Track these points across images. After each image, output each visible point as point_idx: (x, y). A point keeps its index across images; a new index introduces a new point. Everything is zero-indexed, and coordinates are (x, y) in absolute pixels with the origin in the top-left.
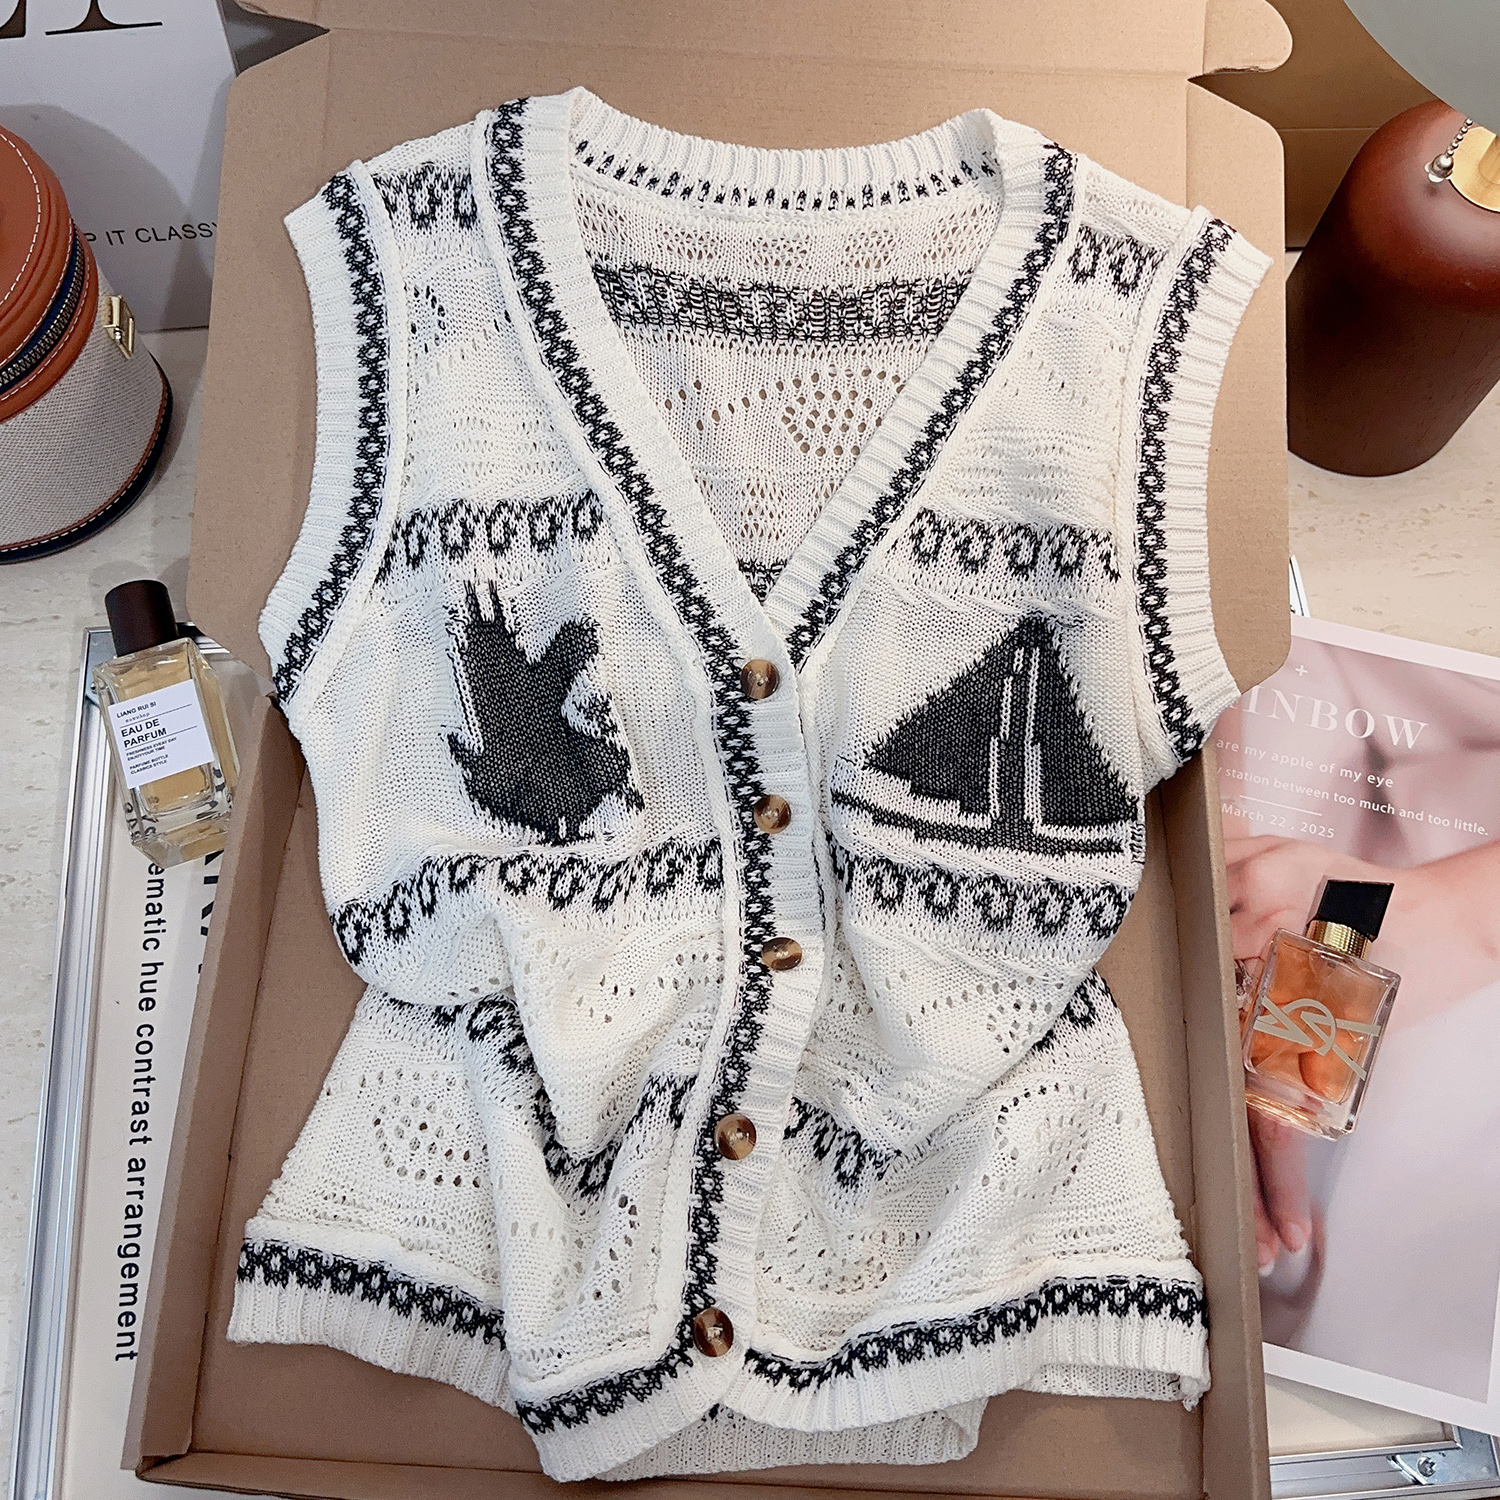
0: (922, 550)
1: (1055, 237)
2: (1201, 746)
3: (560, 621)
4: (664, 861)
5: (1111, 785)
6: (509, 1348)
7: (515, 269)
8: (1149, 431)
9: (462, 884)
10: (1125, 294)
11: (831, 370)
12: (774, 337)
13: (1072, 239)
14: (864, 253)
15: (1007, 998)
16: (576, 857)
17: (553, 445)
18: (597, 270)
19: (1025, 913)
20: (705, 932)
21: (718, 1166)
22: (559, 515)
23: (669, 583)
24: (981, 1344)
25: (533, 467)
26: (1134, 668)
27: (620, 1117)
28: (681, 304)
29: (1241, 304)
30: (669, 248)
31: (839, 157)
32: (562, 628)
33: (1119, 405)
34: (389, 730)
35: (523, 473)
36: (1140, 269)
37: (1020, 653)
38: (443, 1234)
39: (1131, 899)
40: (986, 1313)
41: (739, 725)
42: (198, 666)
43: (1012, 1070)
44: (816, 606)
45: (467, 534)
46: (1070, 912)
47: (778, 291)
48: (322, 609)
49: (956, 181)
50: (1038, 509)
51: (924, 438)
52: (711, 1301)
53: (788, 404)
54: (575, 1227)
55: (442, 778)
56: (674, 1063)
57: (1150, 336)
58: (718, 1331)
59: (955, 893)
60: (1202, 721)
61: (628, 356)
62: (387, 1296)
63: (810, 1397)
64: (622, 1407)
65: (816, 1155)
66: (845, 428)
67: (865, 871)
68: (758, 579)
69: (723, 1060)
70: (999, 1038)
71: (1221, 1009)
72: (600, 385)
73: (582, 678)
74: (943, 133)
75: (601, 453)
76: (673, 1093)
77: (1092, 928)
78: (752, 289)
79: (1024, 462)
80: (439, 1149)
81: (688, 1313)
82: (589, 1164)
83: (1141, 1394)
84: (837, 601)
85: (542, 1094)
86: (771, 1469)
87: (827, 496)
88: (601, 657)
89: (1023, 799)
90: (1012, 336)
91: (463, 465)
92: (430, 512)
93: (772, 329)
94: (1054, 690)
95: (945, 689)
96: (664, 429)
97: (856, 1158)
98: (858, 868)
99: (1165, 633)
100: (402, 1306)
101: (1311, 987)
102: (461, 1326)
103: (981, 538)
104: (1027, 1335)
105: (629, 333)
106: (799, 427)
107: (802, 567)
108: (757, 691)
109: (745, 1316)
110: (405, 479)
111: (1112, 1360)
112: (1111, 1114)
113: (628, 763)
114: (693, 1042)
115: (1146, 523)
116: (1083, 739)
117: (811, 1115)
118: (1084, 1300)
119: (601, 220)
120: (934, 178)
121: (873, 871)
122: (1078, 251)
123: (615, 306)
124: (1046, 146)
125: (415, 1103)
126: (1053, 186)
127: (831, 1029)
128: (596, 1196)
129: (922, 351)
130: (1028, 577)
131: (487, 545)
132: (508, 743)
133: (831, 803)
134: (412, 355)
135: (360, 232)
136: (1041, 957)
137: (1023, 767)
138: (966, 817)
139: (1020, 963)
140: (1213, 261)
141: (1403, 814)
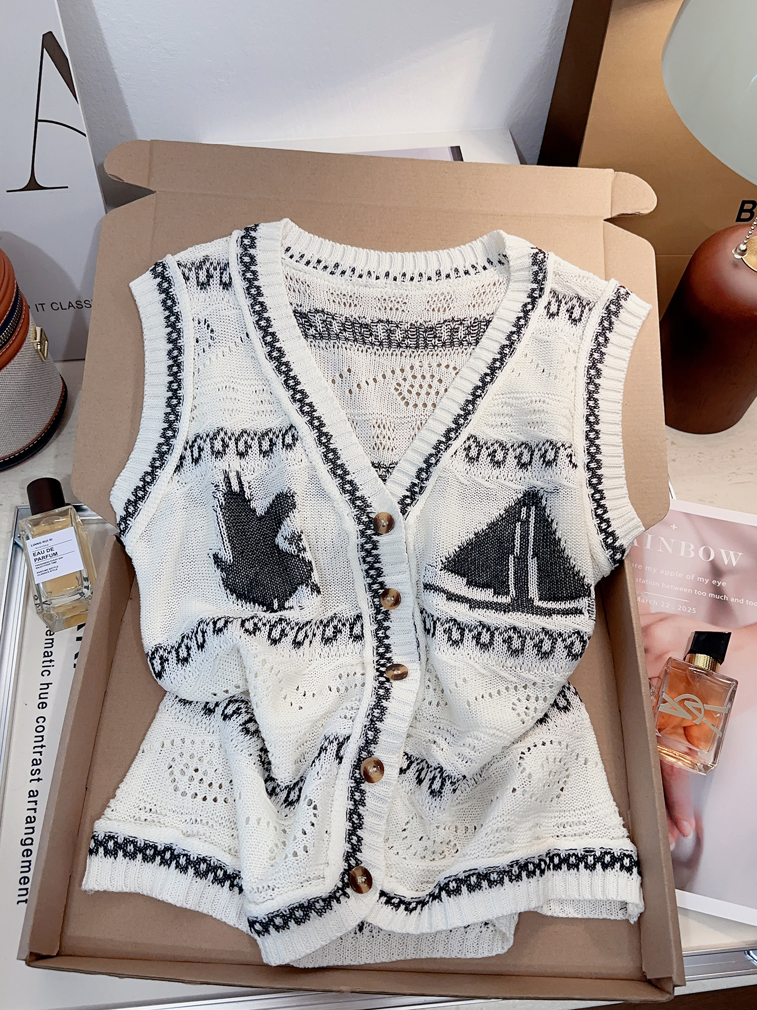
0: (470, 456)
1: (537, 295)
2: (624, 558)
3: (275, 493)
4: (331, 626)
5: (576, 578)
6: (244, 891)
7: (252, 310)
8: (590, 393)
9: (220, 630)
10: (575, 324)
11: (420, 364)
12: (390, 347)
13: (546, 297)
14: (437, 304)
15: (522, 694)
16: (283, 617)
17: (271, 401)
18: (296, 312)
19: (531, 647)
20: (354, 662)
21: (363, 786)
22: (274, 438)
23: (334, 473)
24: (514, 882)
25: (261, 413)
26: (586, 516)
27: (307, 761)
28: (340, 329)
29: (636, 329)
31: (423, 257)
32: (276, 497)
33: (574, 380)
34: (180, 553)
35: (255, 416)
36: (582, 312)
37: (524, 510)
38: (206, 828)
39: (589, 638)
40: (517, 864)
41: (373, 549)
43: (525, 735)
44: (414, 485)
45: (225, 446)
46: (556, 646)
47: (392, 323)
48: (145, 486)
49: (485, 268)
50: (532, 433)
51: (470, 398)
52: (359, 862)
53: (398, 382)
54: (282, 822)
55: (209, 579)
56: (339, 729)
57: (589, 344)
58: (364, 879)
59: (492, 636)
60: (624, 543)
61: (312, 356)
62: (174, 862)
63: (417, 915)
64: (309, 920)
65: (417, 783)
66: (428, 394)
67: (442, 626)
68: (382, 472)
69: (365, 726)
70: (519, 715)
71: (642, 696)
72: (297, 370)
73: (287, 522)
74: (478, 245)
75: (298, 405)
76: (338, 744)
77: (568, 655)
78: (378, 322)
79: (524, 409)
80: (205, 782)
81: (347, 868)
82: (290, 789)
83: (605, 916)
84: (425, 482)
85: (264, 750)
86: (394, 962)
87: (419, 429)
88: (297, 510)
89: (528, 588)
90: (516, 345)
91: (223, 410)
92: (205, 435)
93: (389, 342)
94: (543, 528)
95: (484, 529)
96: (331, 394)
97: (440, 781)
98: (438, 624)
99: (602, 498)
100: (182, 868)
101: (689, 688)
102: (216, 880)
103: (502, 450)
104: (540, 878)
105: (312, 344)
106: (403, 393)
107: (406, 465)
108: (382, 529)
109: (379, 872)
110: (192, 418)
111: (588, 896)
113: (312, 570)
114: (349, 717)
115: (590, 441)
116: (560, 553)
117: (414, 762)
118: (570, 862)
119: (298, 286)
120: (473, 266)
121: (447, 626)
122: (549, 303)
123: (305, 331)
124: (532, 248)
125: (192, 756)
126: (536, 268)
127: (425, 715)
128: (293, 807)
129: (469, 354)
130: (527, 469)
131: (236, 452)
132: (246, 558)
133: (423, 590)
134: (197, 354)
135: (170, 290)
136: (540, 671)
137: (528, 571)
138: (497, 597)
139: (529, 674)
140: (621, 306)
141: (732, 600)
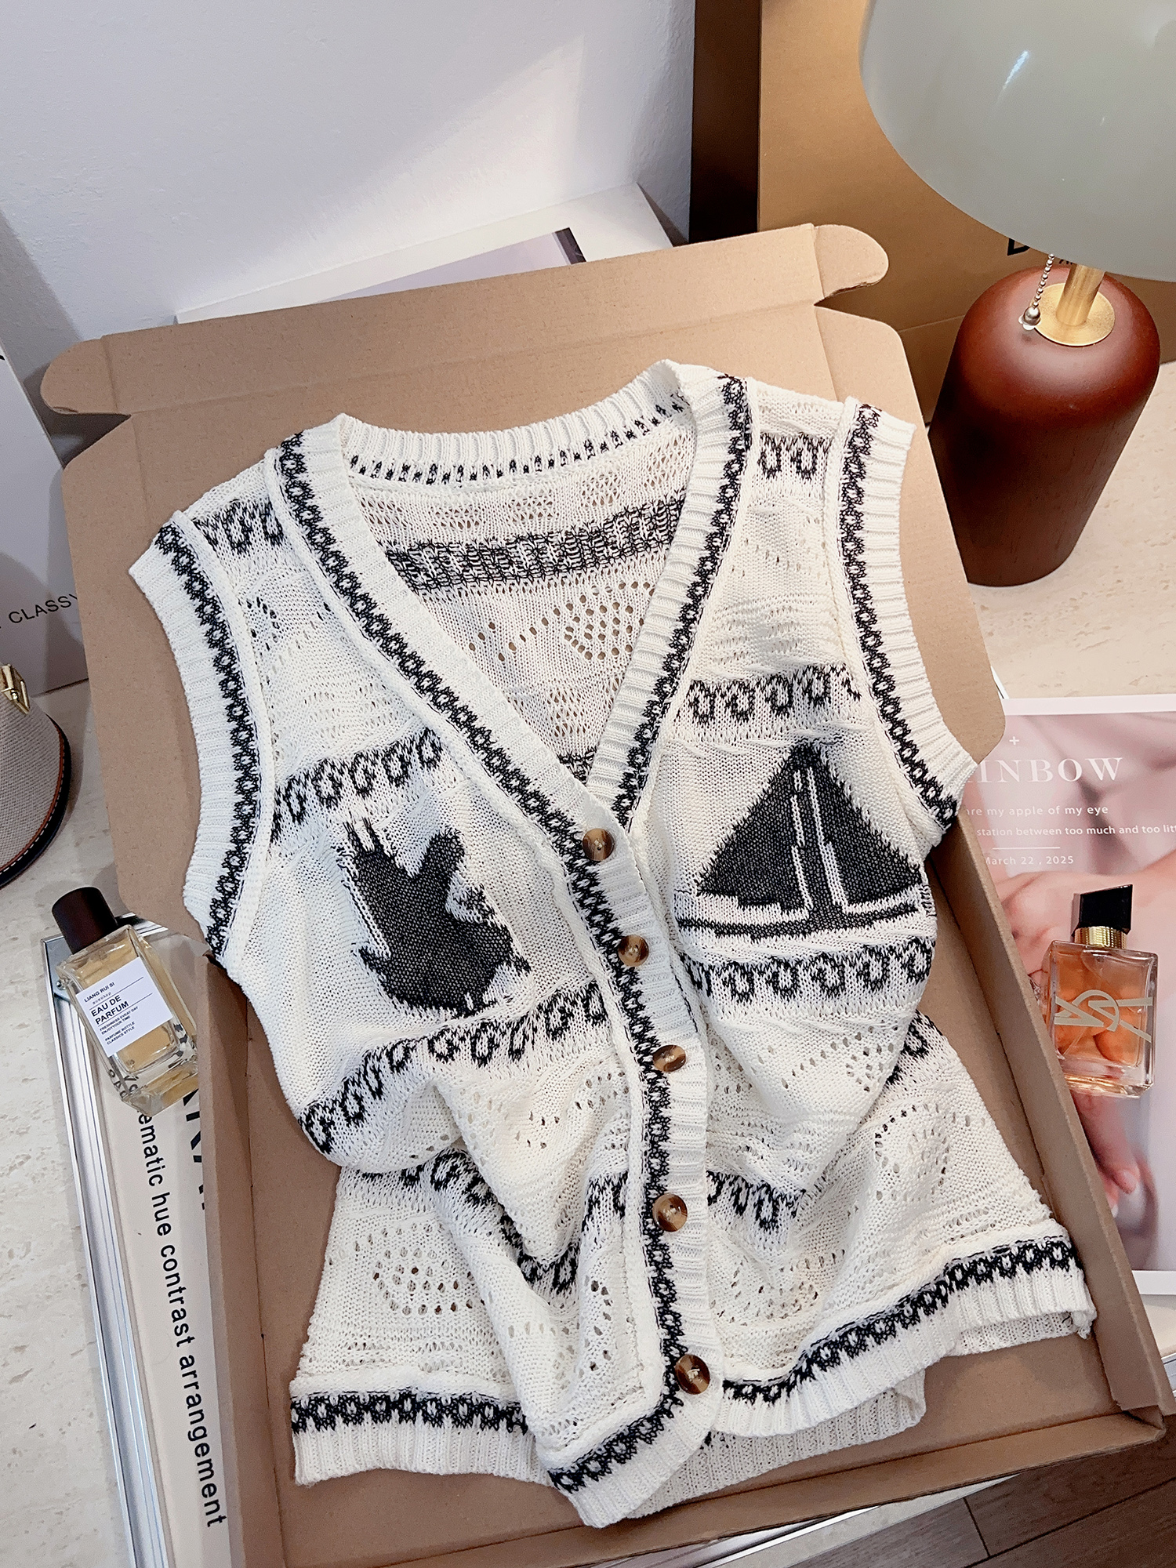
0: (700, 713)
1: (743, 447)
2: (956, 813)
3: (427, 837)
4: (555, 1010)
5: (896, 860)
6: (531, 1429)
7: (324, 568)
8: (853, 579)
9: (401, 1065)
10: (808, 478)
11: (594, 590)
12: (543, 575)
13: (757, 447)
14: (597, 494)
15: (857, 1048)
16: (486, 1021)
17: (388, 700)
18: (390, 555)
19: (854, 977)
20: (602, 1058)
21: (663, 1239)
22: (406, 754)
23: (507, 786)
24: (910, 1326)
25: (377, 721)
26: (889, 765)
27: (573, 1221)
28: (463, 566)
29: (900, 465)
30: (442, 524)
31: (559, 424)
32: (431, 843)
33: (826, 564)
34: (310, 959)
35: (369, 728)
36: (815, 456)
37: (797, 775)
38: (453, 1352)
39: (934, 945)
40: (908, 1301)
41: (590, 885)
42: (142, 947)
43: (875, 1105)
44: (629, 776)
45: (337, 785)
46: (889, 967)
47: (537, 539)
48: (233, 873)
49: (655, 422)
50: (783, 659)
51: (680, 625)
52: (684, 1350)
53: (567, 625)
54: (560, 1319)
55: (361, 986)
56: (607, 1166)
57: (836, 505)
58: (696, 1372)
60: (952, 793)
61: (431, 616)
62: (420, 1414)
63: (783, 1405)
64: (636, 1453)
65: (737, 1212)
66: (616, 633)
67: (719, 976)
68: (576, 766)
69: (646, 1153)
70: (859, 1081)
71: (1028, 1013)
72: (414, 644)
73: (456, 877)
74: (636, 387)
75: (428, 696)
76: (613, 1189)
77: (909, 976)
78: (516, 541)
79: (763, 625)
80: (432, 1285)
81: (669, 1363)
82: (557, 1266)
83: (1043, 1336)
84: (644, 768)
85: (506, 1219)
86: (765, 1474)
87: (615, 689)
88: (468, 857)
89: (828, 889)
90: (729, 530)
91: (320, 732)
92: (302, 776)
93: (541, 569)
94: (832, 797)
95: (746, 817)
96: (472, 666)
97: (771, 1205)
98: (713, 975)
99: (906, 732)
100: (434, 1419)
101: (1090, 981)
102: (486, 1424)
103: (745, 693)
104: (944, 1310)
105: (427, 598)
106: (580, 641)
107: (610, 749)
108: (598, 854)
109: (714, 1355)
110: (275, 754)
111: (1014, 1314)
112: (961, 1120)
113: (509, 937)
114: (617, 1145)
115: (870, 650)
116: (864, 829)
117: (724, 1182)
118: (979, 1273)
119: (384, 514)
120: (638, 423)
121: (726, 974)
122: (763, 454)
123: (411, 579)
124: (720, 378)
125: (403, 1253)
126: (732, 407)
127: (723, 1109)
128: (569, 1290)
129: (662, 559)
130: (789, 714)
131: (355, 790)
132: (409, 945)
133: (678, 929)
134: (258, 655)
135: (193, 567)
136: (875, 1008)
137: (822, 864)
138: (788, 914)
139: (859, 1017)
140: (870, 437)
141: (1122, 831)
